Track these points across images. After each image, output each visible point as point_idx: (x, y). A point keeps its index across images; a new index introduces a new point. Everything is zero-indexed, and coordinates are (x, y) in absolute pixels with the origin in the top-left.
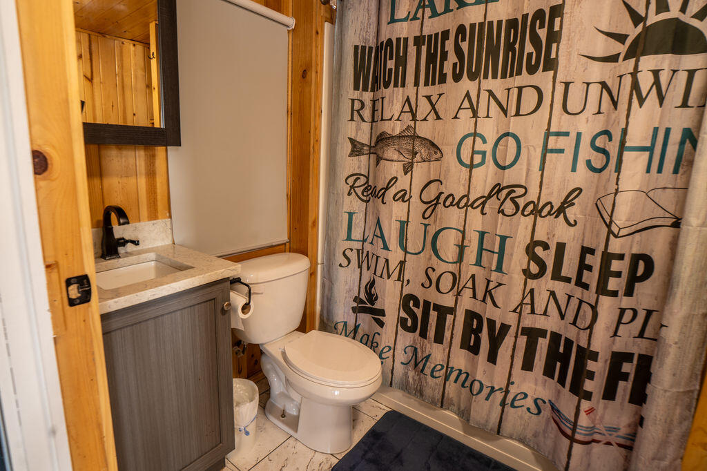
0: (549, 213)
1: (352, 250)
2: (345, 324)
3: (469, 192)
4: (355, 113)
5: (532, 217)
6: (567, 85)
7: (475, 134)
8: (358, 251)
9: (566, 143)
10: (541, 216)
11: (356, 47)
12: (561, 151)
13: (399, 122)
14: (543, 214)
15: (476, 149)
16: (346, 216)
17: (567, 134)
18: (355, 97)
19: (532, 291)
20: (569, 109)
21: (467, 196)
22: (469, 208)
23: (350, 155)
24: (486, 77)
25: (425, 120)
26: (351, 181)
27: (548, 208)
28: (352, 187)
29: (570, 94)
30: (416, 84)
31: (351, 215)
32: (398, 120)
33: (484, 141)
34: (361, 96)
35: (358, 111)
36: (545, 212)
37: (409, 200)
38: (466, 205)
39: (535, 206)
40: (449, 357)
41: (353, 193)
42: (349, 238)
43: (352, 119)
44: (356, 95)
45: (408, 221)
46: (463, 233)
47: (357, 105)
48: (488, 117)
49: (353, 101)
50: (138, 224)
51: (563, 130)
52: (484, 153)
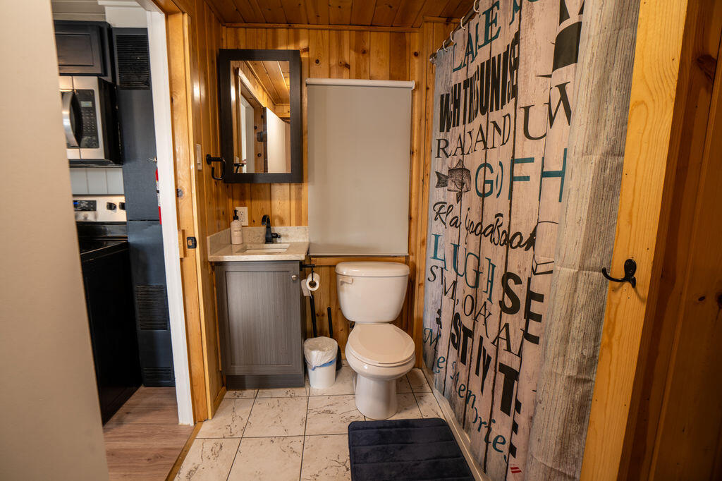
0: (519, 245)
1: (437, 267)
2: (431, 331)
3: (482, 220)
4: (441, 151)
5: (505, 246)
6: (527, 109)
7: (486, 165)
8: (442, 269)
9: (532, 170)
10: (512, 247)
11: (442, 96)
12: (527, 178)
13: (455, 157)
14: (514, 245)
15: (487, 179)
16: (433, 238)
17: (531, 160)
18: (441, 138)
19: (507, 326)
20: (531, 134)
21: (480, 224)
22: (483, 235)
23: (437, 186)
24: (492, 110)
25: (468, 153)
26: (437, 207)
27: (517, 239)
28: (438, 213)
29: (530, 118)
30: (464, 123)
31: (437, 237)
32: (455, 155)
33: (492, 172)
34: (446, 136)
35: (443, 149)
36: (515, 243)
37: (459, 226)
38: (480, 233)
39: (507, 236)
40: (468, 380)
41: (439, 219)
42: (435, 257)
43: (438, 157)
44: (441, 136)
45: (459, 245)
46: (479, 258)
47: (442, 144)
48: (493, 147)
49: (439, 141)
50: (288, 227)
51: (527, 156)
52: (491, 182)
